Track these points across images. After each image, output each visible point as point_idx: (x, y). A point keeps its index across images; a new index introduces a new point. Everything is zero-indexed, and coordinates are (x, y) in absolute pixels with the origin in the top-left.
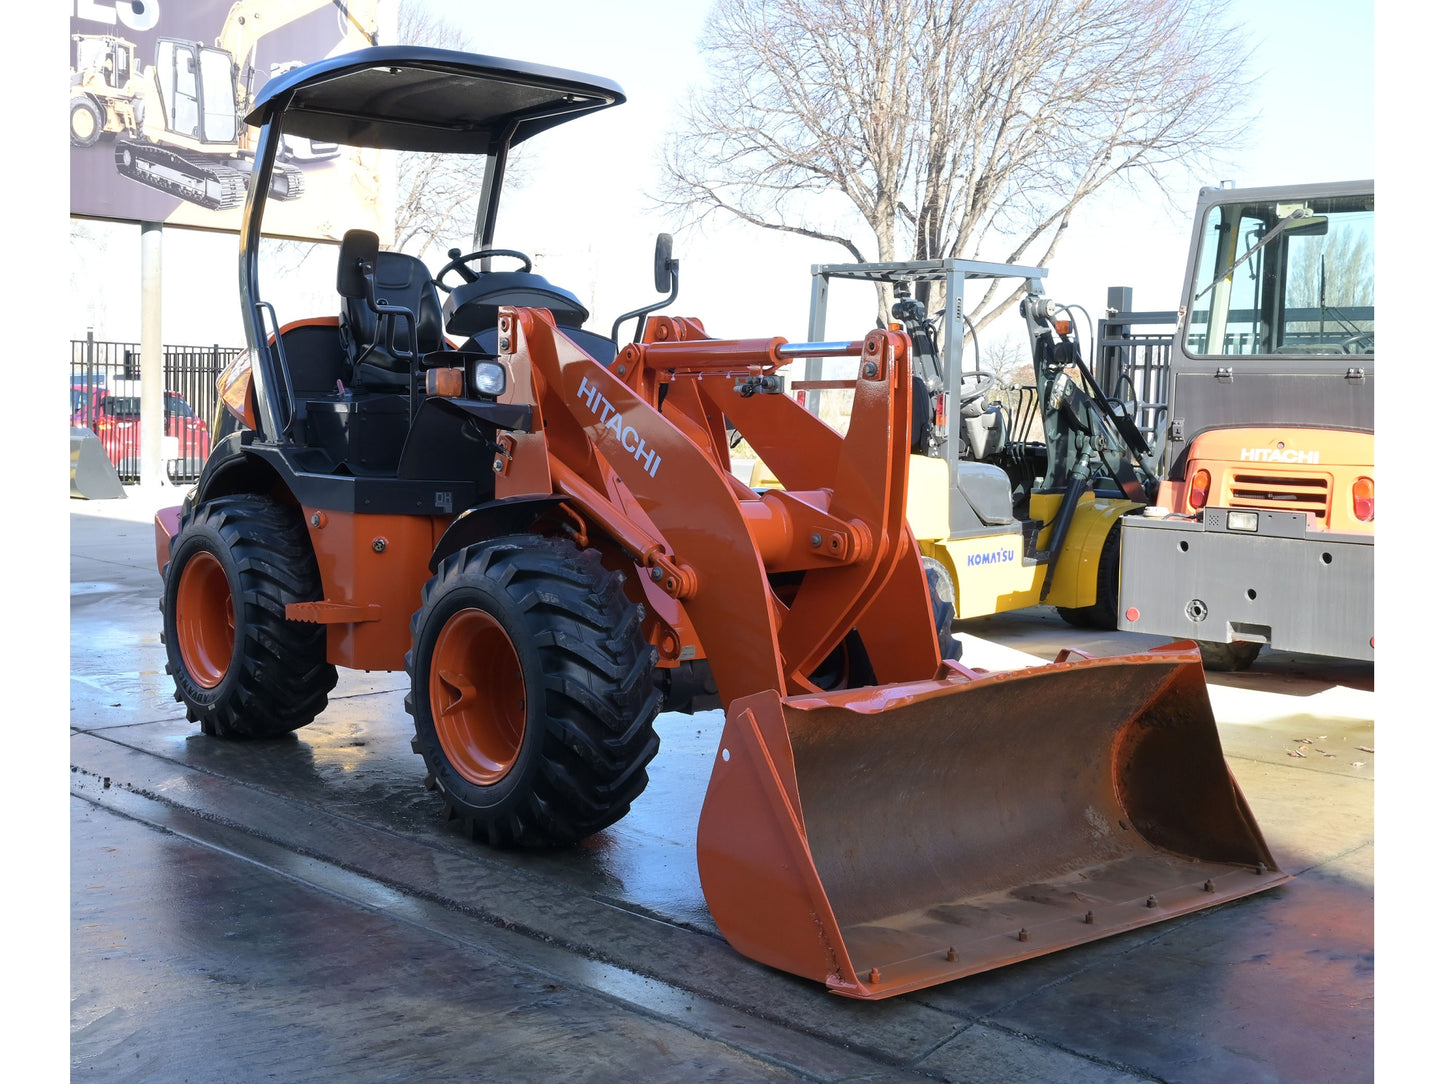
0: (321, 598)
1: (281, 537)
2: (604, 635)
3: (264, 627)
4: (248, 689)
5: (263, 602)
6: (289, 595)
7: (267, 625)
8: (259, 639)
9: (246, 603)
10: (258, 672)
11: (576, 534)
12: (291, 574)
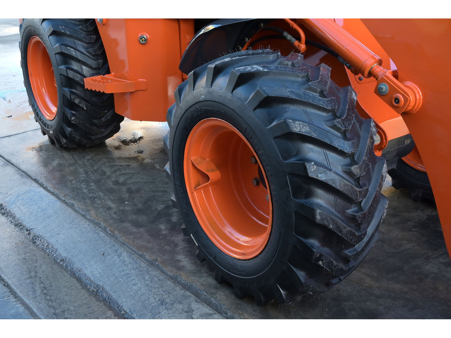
0: (108, 72)
1: (80, 29)
2: (348, 161)
3: (74, 90)
4: (69, 127)
5: (71, 74)
6: (88, 69)
7: (75, 89)
8: (71, 99)
9: (60, 74)
10: (73, 118)
11: (296, 43)
12: (88, 54)
